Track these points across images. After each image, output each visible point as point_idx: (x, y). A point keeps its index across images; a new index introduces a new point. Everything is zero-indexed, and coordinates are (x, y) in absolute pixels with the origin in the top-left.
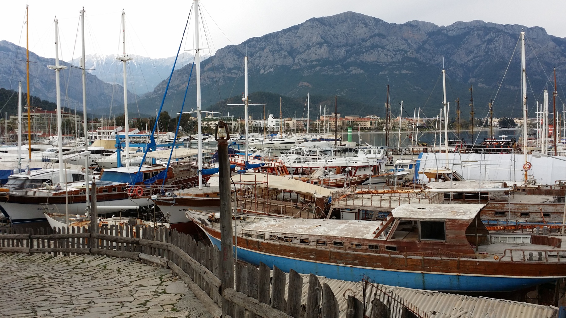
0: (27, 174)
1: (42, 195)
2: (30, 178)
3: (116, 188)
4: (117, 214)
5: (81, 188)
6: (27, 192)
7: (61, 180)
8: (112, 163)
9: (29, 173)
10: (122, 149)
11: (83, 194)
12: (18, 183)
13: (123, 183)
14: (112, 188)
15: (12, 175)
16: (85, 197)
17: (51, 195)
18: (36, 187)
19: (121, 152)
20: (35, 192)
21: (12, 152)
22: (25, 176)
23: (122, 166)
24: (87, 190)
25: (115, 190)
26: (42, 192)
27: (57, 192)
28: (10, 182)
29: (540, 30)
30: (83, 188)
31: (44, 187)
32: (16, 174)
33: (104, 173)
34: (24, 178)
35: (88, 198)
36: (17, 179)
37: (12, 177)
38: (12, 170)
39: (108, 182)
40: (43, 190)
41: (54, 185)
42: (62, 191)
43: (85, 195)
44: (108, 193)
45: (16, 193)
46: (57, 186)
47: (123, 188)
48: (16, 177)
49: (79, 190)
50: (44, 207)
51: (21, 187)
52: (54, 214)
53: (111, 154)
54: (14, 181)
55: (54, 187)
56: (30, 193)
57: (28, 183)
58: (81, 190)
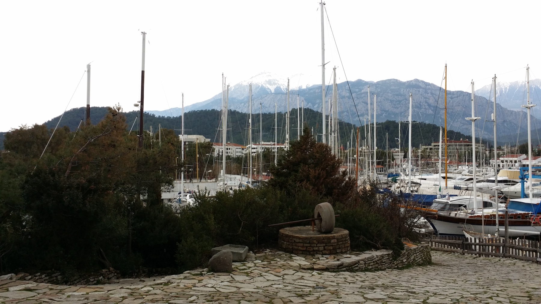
0: (448, 200)
1: (461, 217)
2: (450, 203)
3: (521, 216)
4: (521, 237)
5: (491, 213)
6: (450, 213)
7: (475, 206)
8: (516, 193)
9: (449, 199)
10: (526, 179)
11: (493, 218)
12: (442, 206)
13: (527, 212)
14: (517, 216)
15: (436, 200)
16: (495, 221)
17: (468, 217)
18: (456, 210)
19: (525, 183)
20: (456, 214)
21: (430, 179)
22: (446, 201)
23: (526, 196)
24: (497, 216)
25: (519, 217)
26: (461, 214)
27: (473, 215)
28: (434, 205)
30: (493, 214)
31: (462, 210)
32: (439, 199)
33: (510, 203)
34: (445, 202)
35: (497, 222)
36: (439, 203)
37: (435, 201)
38: (436, 196)
39: (513, 210)
40: (461, 212)
41: (470, 210)
42: (476, 215)
43: (495, 219)
44: (513, 220)
45: (442, 213)
46: (472, 211)
47: (526, 217)
48: (439, 201)
49: (489, 215)
50: (463, 225)
51: (443, 209)
52: (471, 232)
53: (515, 184)
54: (437, 204)
55: (470, 211)
56: (453, 214)
57: (448, 207)
58: (491, 215)
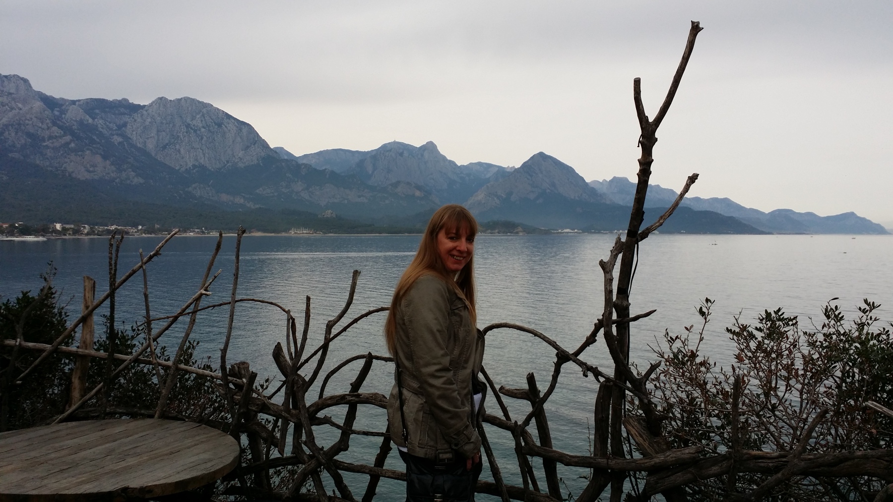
29: (22, 82)
